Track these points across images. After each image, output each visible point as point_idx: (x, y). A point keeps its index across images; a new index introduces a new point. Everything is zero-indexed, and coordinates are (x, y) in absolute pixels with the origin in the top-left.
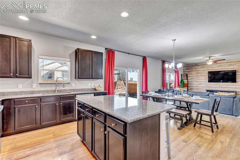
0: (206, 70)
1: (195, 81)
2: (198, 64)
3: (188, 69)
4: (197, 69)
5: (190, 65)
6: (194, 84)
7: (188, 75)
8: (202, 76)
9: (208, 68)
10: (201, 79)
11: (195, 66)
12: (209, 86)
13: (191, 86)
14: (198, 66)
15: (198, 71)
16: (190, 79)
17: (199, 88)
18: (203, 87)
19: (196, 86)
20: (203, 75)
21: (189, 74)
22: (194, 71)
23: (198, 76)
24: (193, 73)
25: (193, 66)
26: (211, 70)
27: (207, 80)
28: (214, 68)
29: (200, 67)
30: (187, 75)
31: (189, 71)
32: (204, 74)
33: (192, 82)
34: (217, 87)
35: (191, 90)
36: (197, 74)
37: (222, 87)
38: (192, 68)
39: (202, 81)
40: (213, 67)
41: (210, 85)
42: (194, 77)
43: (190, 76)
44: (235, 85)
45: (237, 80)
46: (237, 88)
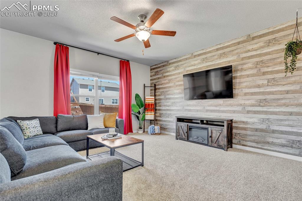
1: (167, 99)
2: (170, 62)
3: (157, 73)
4: (170, 71)
5: (159, 64)
6: (165, 106)
7: (157, 87)
8: (177, 86)
9: (186, 67)
10: (175, 93)
11: (166, 65)
14: (170, 66)
15: (171, 75)
19: (168, 108)
20: (177, 83)
21: (158, 85)
22: (164, 77)
23: (170, 87)
24: (163, 82)
25: (164, 66)
26: (190, 70)
27: (183, 96)
28: (195, 67)
29: (173, 68)
30: (155, 86)
31: (159, 78)
32: (178, 81)
34: (200, 111)
35: (161, 117)
36: (169, 83)
37: (207, 111)
38: (162, 71)
39: (176, 98)
40: (192, 65)
41: (188, 106)
42: (165, 90)
43: (159, 89)
44: (231, 105)
45: (235, 92)
46: (234, 112)
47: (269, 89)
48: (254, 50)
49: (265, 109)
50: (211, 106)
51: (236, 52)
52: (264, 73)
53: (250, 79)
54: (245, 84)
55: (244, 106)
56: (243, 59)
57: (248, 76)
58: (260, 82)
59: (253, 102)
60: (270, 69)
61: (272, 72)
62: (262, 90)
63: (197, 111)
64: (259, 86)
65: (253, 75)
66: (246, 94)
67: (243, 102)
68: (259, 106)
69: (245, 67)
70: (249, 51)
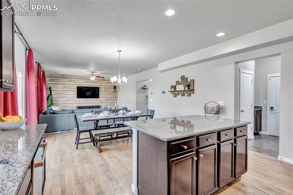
0: (74, 84)
1: (62, 97)
2: (65, 76)
4: (64, 82)
5: (54, 75)
6: (60, 101)
7: (52, 89)
8: (70, 91)
9: (77, 82)
10: (69, 95)
11: (61, 77)
12: (77, 102)
13: (57, 103)
14: (65, 79)
15: (66, 84)
16: (55, 95)
17: (67, 105)
18: (72, 103)
19: (63, 102)
21: (53, 88)
22: (60, 84)
23: (65, 91)
24: (58, 87)
25: (59, 77)
27: (76, 96)
28: (82, 84)
29: (67, 81)
30: (50, 88)
31: (54, 84)
32: (72, 88)
33: (57, 98)
34: (85, 103)
36: (64, 88)
37: (88, 103)
38: (58, 80)
39: (70, 97)
40: (80, 82)
42: (60, 92)
43: (54, 90)
44: (98, 101)
45: (100, 96)
46: (99, 103)
47: (108, 96)
48: (104, 84)
49: (107, 102)
50: (90, 101)
51: (99, 82)
52: (107, 91)
53: (103, 92)
54: (102, 94)
55: (102, 101)
56: (101, 85)
57: (103, 91)
58: (106, 94)
59: (104, 99)
60: (108, 90)
61: (109, 91)
62: (106, 96)
63: (84, 103)
64: (106, 95)
65: (104, 91)
66: (102, 97)
67: (101, 100)
68: (106, 101)
69: (102, 88)
70: (103, 83)
